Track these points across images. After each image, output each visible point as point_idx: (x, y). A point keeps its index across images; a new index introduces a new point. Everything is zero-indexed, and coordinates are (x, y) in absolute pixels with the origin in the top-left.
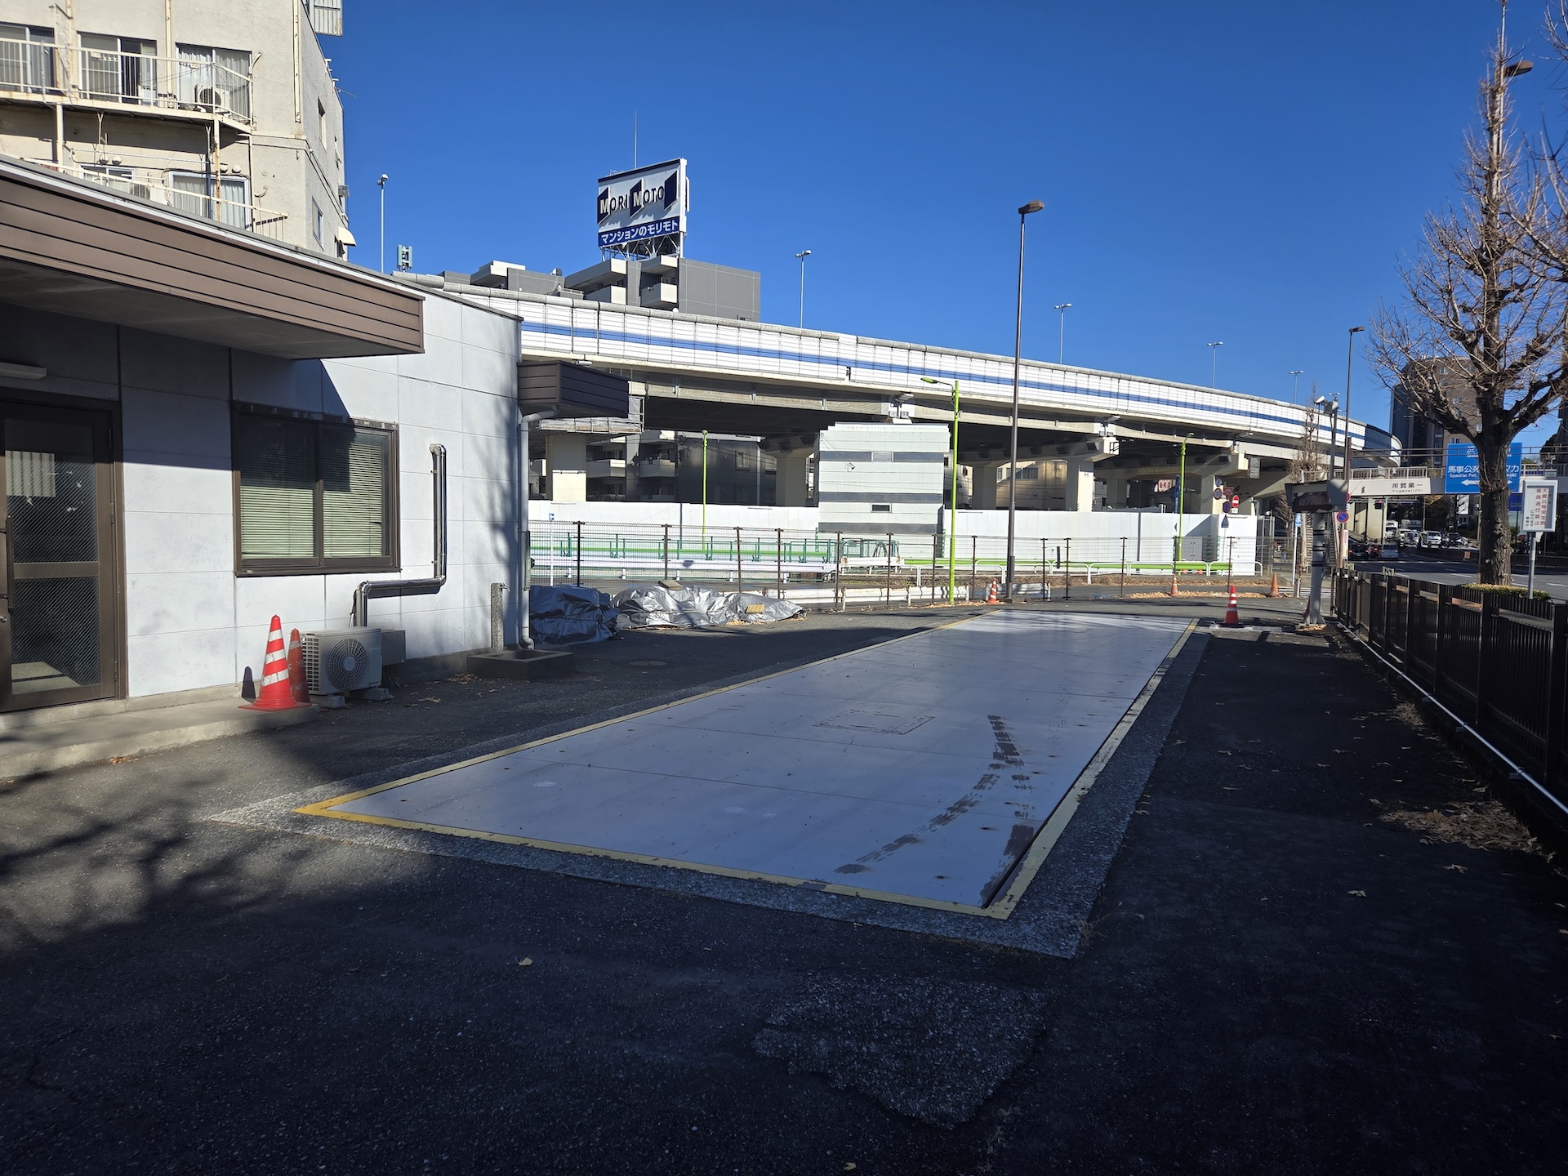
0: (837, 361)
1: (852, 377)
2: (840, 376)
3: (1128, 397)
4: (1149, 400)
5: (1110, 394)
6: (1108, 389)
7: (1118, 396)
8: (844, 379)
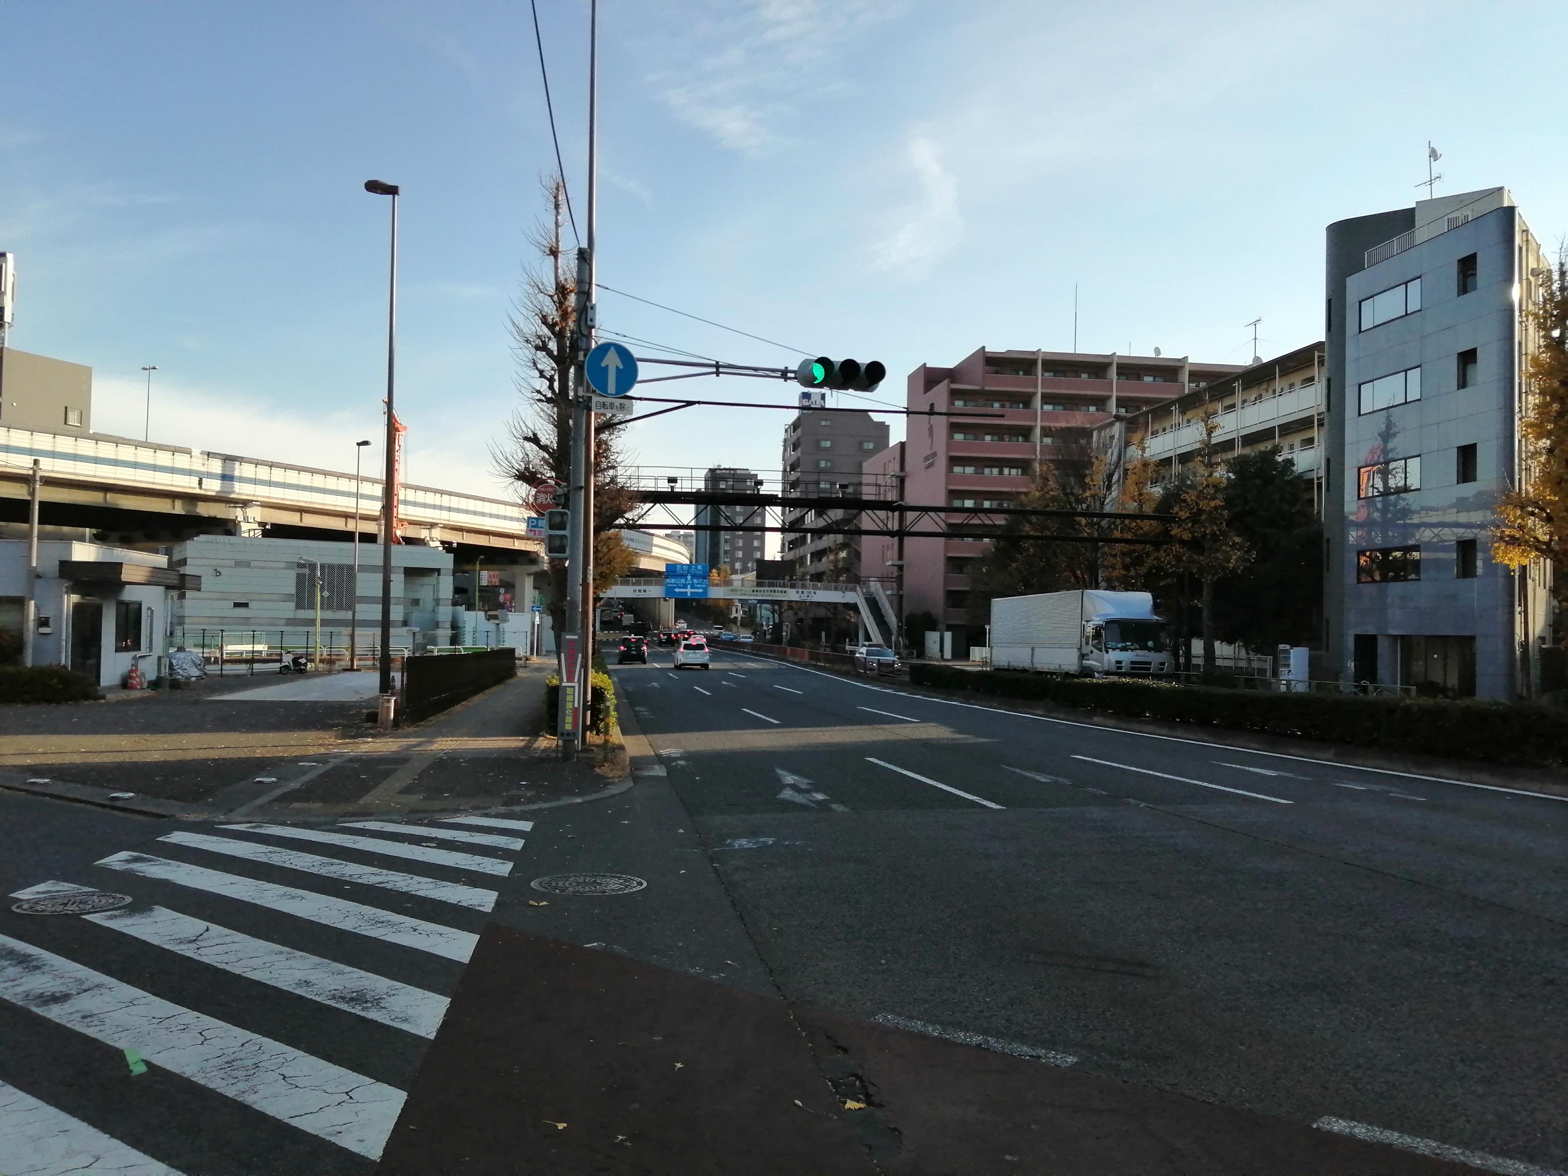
0: (190, 473)
1: (203, 487)
2: (192, 485)
3: (449, 509)
4: (467, 512)
5: (434, 507)
6: (432, 502)
7: (441, 508)
8: (195, 488)
